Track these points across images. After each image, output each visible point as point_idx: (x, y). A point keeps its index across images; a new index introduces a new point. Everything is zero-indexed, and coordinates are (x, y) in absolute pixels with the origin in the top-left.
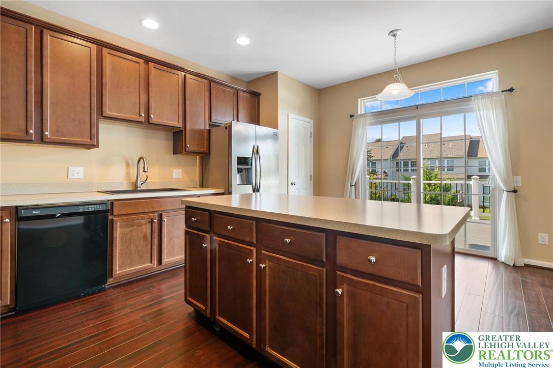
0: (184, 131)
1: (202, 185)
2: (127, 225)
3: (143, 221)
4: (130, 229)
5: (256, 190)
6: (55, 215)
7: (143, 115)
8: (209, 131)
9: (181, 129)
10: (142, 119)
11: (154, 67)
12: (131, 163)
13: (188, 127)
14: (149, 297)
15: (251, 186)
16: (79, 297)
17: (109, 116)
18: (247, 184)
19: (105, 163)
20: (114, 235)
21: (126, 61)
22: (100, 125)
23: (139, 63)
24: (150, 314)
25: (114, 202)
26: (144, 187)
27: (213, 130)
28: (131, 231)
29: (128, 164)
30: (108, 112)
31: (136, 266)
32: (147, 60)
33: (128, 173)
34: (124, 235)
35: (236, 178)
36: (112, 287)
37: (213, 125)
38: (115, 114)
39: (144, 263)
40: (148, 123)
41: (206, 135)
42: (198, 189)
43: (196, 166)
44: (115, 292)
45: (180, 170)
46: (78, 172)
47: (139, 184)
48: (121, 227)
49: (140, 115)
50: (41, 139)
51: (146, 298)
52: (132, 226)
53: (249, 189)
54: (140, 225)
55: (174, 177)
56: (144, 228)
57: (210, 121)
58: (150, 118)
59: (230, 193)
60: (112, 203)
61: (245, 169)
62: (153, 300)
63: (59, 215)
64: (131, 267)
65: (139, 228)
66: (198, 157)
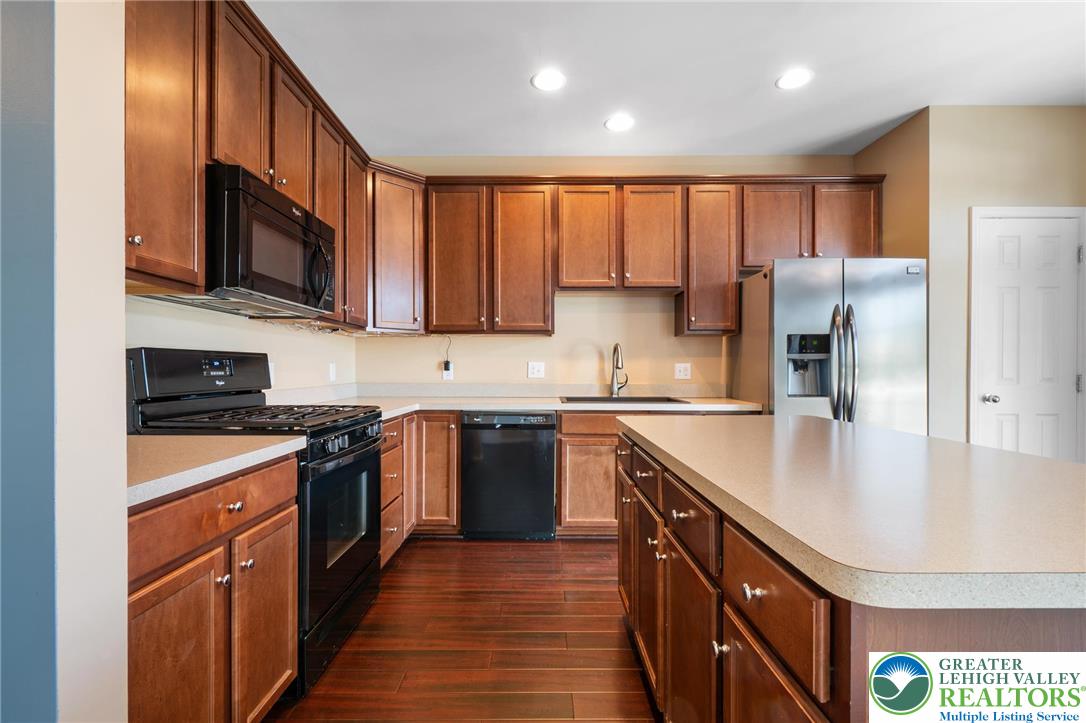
0: (685, 295)
1: (731, 395)
2: (580, 451)
3: (604, 449)
4: (584, 458)
5: (844, 408)
6: (495, 425)
7: (614, 275)
8: (740, 286)
9: (680, 290)
10: (613, 283)
11: (632, 192)
12: (606, 354)
13: (694, 284)
14: (592, 569)
15: (827, 399)
16: (523, 540)
17: (568, 285)
18: (818, 396)
19: (571, 354)
20: (563, 464)
21: (590, 195)
22: (556, 299)
23: (608, 192)
24: (577, 593)
25: (563, 415)
26: (623, 393)
27: (748, 282)
28: (586, 462)
29: (601, 356)
30: (565, 280)
31: (593, 517)
32: (620, 183)
33: (602, 371)
34: (576, 466)
35: (787, 381)
36: (562, 540)
37: (747, 271)
38: (575, 281)
39: (605, 516)
40: (623, 288)
41: (731, 296)
42: (724, 400)
43: (721, 356)
44: (561, 546)
45: (688, 365)
46: (538, 369)
47: (616, 389)
48: (571, 452)
49: (610, 277)
50: (493, 329)
51: (589, 569)
52: (586, 454)
53: (822, 407)
54: (599, 454)
55: (676, 377)
56: (604, 459)
57: (743, 266)
58: (626, 280)
59: (771, 413)
60: (559, 415)
61: (814, 361)
62: (597, 575)
63: (498, 426)
64: (586, 517)
65: (598, 458)
66: (724, 338)
